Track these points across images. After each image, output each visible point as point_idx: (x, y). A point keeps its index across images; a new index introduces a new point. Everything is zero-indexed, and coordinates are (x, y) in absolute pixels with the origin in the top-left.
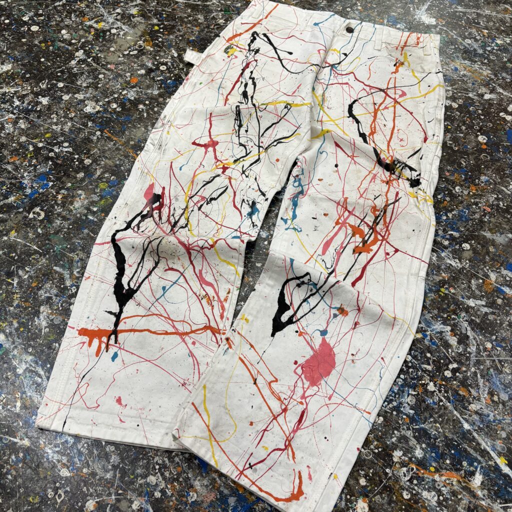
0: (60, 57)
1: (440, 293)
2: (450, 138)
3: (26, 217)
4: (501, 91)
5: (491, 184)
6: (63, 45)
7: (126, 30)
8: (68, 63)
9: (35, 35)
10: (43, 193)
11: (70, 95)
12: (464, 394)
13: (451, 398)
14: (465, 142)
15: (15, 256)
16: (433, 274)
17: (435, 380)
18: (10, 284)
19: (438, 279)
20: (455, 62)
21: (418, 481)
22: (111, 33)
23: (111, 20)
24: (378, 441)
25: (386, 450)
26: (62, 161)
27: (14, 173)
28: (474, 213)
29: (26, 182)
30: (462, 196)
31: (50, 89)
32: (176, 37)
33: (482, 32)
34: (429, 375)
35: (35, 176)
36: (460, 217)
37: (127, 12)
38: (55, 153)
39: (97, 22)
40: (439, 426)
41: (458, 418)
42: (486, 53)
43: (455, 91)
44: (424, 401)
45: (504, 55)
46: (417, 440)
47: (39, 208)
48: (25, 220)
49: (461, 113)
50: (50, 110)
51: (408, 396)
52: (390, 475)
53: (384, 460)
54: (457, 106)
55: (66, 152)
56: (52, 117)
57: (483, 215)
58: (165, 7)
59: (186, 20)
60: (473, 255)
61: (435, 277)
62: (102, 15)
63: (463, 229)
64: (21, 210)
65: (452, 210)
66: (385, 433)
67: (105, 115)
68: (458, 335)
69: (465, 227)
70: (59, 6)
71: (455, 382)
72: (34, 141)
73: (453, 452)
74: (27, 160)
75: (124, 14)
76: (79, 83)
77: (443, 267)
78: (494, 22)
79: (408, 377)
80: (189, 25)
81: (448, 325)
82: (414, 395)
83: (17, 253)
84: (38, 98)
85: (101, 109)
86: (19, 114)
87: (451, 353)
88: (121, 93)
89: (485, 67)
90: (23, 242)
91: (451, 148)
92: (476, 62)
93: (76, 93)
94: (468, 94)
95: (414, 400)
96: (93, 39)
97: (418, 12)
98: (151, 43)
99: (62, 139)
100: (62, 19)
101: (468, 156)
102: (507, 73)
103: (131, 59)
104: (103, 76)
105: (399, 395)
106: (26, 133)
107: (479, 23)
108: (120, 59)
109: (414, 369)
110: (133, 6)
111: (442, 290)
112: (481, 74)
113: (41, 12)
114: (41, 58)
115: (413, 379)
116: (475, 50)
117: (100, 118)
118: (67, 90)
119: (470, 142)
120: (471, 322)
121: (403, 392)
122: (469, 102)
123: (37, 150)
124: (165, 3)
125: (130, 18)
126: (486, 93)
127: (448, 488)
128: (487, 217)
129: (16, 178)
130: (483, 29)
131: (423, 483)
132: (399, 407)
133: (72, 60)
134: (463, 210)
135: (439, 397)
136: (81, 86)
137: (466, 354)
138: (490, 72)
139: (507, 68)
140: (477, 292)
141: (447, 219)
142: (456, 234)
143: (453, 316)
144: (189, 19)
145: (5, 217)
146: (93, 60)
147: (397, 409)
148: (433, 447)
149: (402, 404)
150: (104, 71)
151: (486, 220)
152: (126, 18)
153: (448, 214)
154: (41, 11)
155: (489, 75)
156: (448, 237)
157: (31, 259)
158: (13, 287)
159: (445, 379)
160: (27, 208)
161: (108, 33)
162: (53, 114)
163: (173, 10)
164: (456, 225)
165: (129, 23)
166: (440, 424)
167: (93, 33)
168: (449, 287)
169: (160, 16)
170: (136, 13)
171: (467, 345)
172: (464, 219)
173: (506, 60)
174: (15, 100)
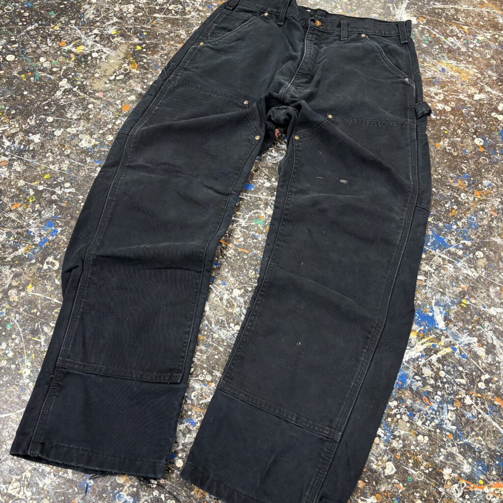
0: (44, 89)
1: (463, 305)
2: (448, 143)
3: (40, 269)
4: (489, 90)
5: (493, 187)
6: (44, 74)
7: (108, 52)
8: (53, 95)
9: (12, 65)
10: (53, 241)
11: (62, 130)
12: (500, 404)
13: (489, 410)
14: (463, 147)
15: (37, 312)
16: (453, 286)
17: (470, 393)
18: (37, 343)
19: (458, 290)
20: (441, 62)
21: (469, 495)
22: (92, 58)
23: (90, 43)
24: (427, 461)
25: (436, 469)
26: (67, 203)
27: (18, 221)
28: (482, 219)
29: (32, 230)
30: (468, 203)
31: (39, 125)
32: (161, 56)
33: (462, 28)
34: (464, 389)
35: (41, 223)
36: (470, 225)
37: (105, 32)
38: (58, 195)
39: (76, 46)
40: (481, 439)
41: (498, 429)
42: (469, 51)
43: (446, 94)
44: (463, 416)
45: (487, 51)
46: (463, 456)
47: (52, 257)
48: (40, 272)
49: (455, 116)
50: (44, 148)
51: (448, 412)
52: (443, 494)
53: (436, 479)
54: (450, 109)
55: (69, 193)
56: (47, 155)
57: (491, 221)
58: (143, 24)
59: (167, 36)
60: (487, 263)
61: (455, 289)
62: (79, 38)
63: (474, 237)
64: (34, 261)
65: (461, 218)
66: (432, 452)
67: (102, 149)
68: (485, 345)
69: (476, 234)
70: (32, 30)
71: (489, 393)
72: (33, 184)
73: (497, 462)
74: (30, 206)
75: (102, 35)
76: (69, 115)
77: (461, 278)
78: (472, 17)
79: (445, 393)
80: (172, 43)
81: (474, 336)
82: (453, 411)
83: (38, 309)
84: (29, 136)
85: (97, 143)
86: (12, 156)
87: (482, 365)
88: (114, 123)
89: (471, 66)
90: (42, 296)
91: (450, 154)
92: (462, 61)
93: (67, 127)
94: (458, 96)
95: (455, 416)
96: (75, 66)
97: (397, 11)
98: (136, 65)
99: (62, 178)
100: (38, 45)
101: (468, 161)
102: (492, 70)
103: (118, 84)
104: (92, 106)
105: (440, 412)
106: (23, 176)
107: (458, 20)
108: (107, 85)
109: (449, 384)
110: (110, 25)
111: (464, 301)
112: (468, 74)
113: (13, 39)
114: (23, 91)
115: (449, 394)
116: (459, 48)
117: (98, 152)
118: (59, 124)
119: (468, 145)
120: (495, 331)
121: (442, 408)
122: (461, 104)
123: (38, 193)
124: (143, 20)
125: (109, 39)
126: (475, 93)
127: (498, 498)
128: (495, 223)
129: (22, 227)
130: (463, 25)
131: (474, 497)
132: (441, 425)
133: (57, 90)
134: (471, 218)
135: (477, 410)
136: (71, 119)
137: (495, 364)
138: (476, 71)
139: (492, 65)
140: (497, 300)
141: (458, 228)
142: (469, 243)
143: (478, 327)
144: (171, 35)
145: (18, 270)
146: (79, 88)
147: (439, 426)
148: (479, 460)
149: (444, 421)
150: (92, 100)
151: (494, 225)
152: (105, 39)
153: (458, 223)
154: (13, 37)
155: (476, 74)
156: (461, 246)
157: (54, 313)
158: (41, 346)
159: (479, 391)
160: (40, 259)
161: (90, 58)
162: (47, 152)
163: (153, 26)
164: (467, 234)
165: (109, 45)
166: (482, 437)
167: (73, 59)
168: (470, 298)
169: (141, 35)
170: (115, 33)
171: (495, 354)
172: (473, 227)
173: (489, 56)
174: (5, 140)
